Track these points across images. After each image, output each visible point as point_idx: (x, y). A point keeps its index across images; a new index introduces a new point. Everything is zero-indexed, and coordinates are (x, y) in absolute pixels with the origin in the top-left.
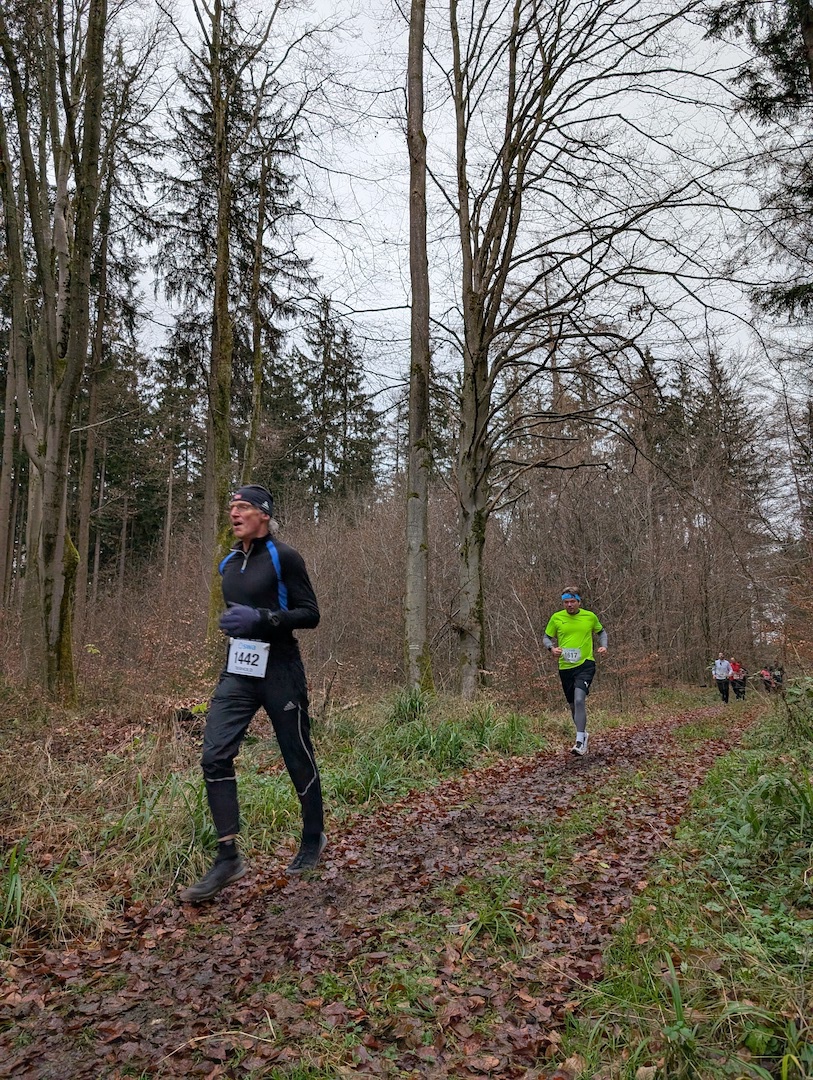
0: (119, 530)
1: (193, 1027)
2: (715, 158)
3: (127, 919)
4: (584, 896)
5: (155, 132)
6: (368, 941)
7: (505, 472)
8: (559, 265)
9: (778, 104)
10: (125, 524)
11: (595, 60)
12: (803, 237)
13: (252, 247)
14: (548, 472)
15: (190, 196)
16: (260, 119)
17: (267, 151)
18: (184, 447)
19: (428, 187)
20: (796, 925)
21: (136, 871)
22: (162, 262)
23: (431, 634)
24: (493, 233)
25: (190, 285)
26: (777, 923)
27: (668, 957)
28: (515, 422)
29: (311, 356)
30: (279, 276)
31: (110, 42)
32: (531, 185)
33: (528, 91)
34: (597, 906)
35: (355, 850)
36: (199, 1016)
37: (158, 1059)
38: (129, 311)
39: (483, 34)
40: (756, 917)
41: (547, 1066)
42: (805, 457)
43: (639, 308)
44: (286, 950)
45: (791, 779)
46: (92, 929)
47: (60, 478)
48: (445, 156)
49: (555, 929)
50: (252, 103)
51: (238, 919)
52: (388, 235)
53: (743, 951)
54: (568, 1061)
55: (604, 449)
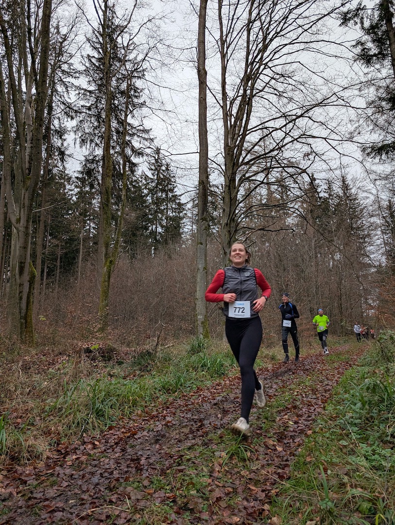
0: (56, 260)
1: (90, 504)
2: (345, 83)
3: (58, 451)
4: (281, 438)
5: (75, 66)
6: (176, 461)
7: (244, 233)
8: (270, 133)
9: (374, 58)
10: (59, 256)
11: (288, 35)
12: (386, 121)
13: (123, 123)
14: (265, 233)
15: (92, 98)
16: (126, 61)
17: (130, 77)
18: (88, 220)
19: (207, 95)
20: (383, 451)
21: (63, 427)
22: (78, 130)
23: (208, 311)
24: (239, 118)
25: (92, 141)
26: (374, 451)
27: (321, 468)
28: (249, 209)
29: (150, 176)
30: (135, 136)
31: (53, 22)
32: (257, 95)
33: (256, 50)
34: (288, 443)
35: (171, 416)
36: (93, 498)
37: (72, 520)
38: (62, 153)
39: (234, 22)
40: (364, 448)
41: (263, 521)
42: (387, 226)
43: (308, 155)
44: (136, 465)
45: (380, 381)
46: (41, 456)
47: (27, 234)
48: (215, 80)
49: (267, 454)
50: (122, 53)
51: (113, 451)
52: (188, 118)
53: (356, 464)
54: (273, 519)
55: (292, 222)
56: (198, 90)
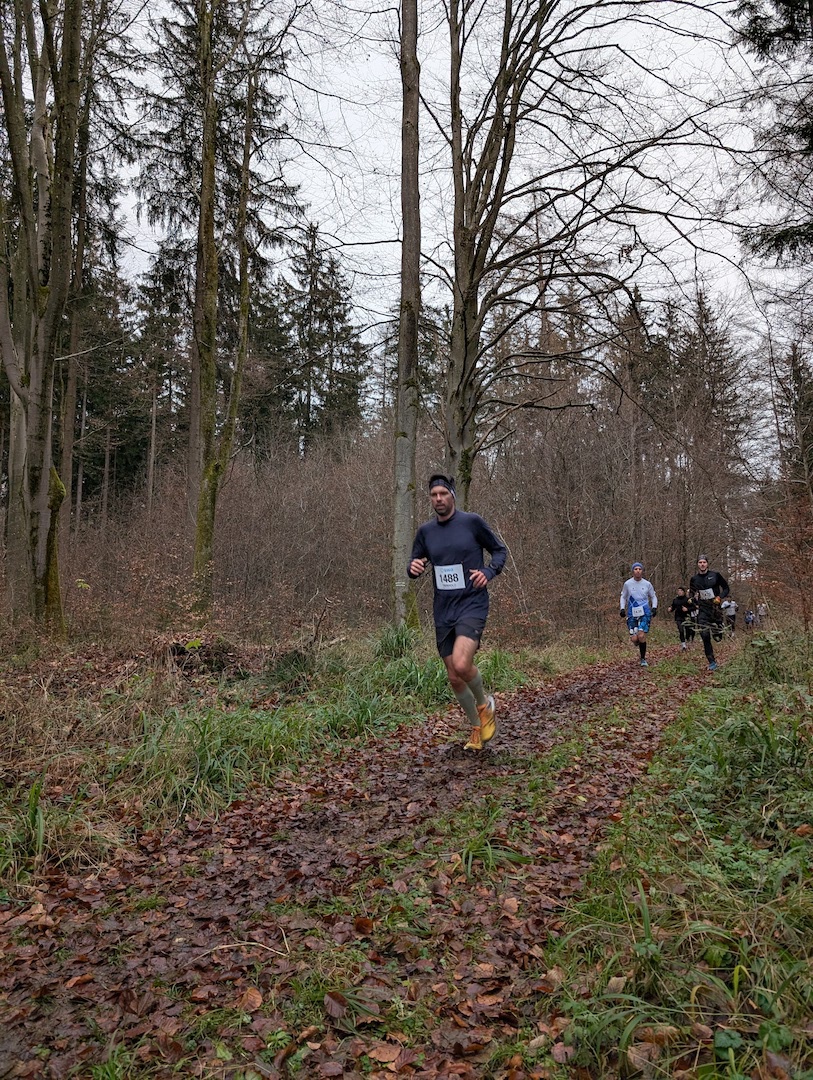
0: (103, 465)
5: (135, 45)
7: (491, 410)
8: (552, 201)
9: (777, 39)
10: (107, 454)
12: (795, 176)
13: (237, 171)
15: (173, 115)
17: (252, 69)
18: (167, 377)
19: (420, 114)
22: (144, 184)
24: (486, 165)
25: (173, 210)
27: (639, 882)
28: (504, 362)
29: (297, 286)
30: (267, 205)
32: (525, 116)
33: (526, 12)
38: (111, 236)
41: (531, 976)
42: (786, 399)
43: (626, 250)
47: (44, 411)
48: (437, 83)
50: (238, 16)
52: (378, 164)
54: (549, 972)
55: (589, 387)
56: (401, 104)
